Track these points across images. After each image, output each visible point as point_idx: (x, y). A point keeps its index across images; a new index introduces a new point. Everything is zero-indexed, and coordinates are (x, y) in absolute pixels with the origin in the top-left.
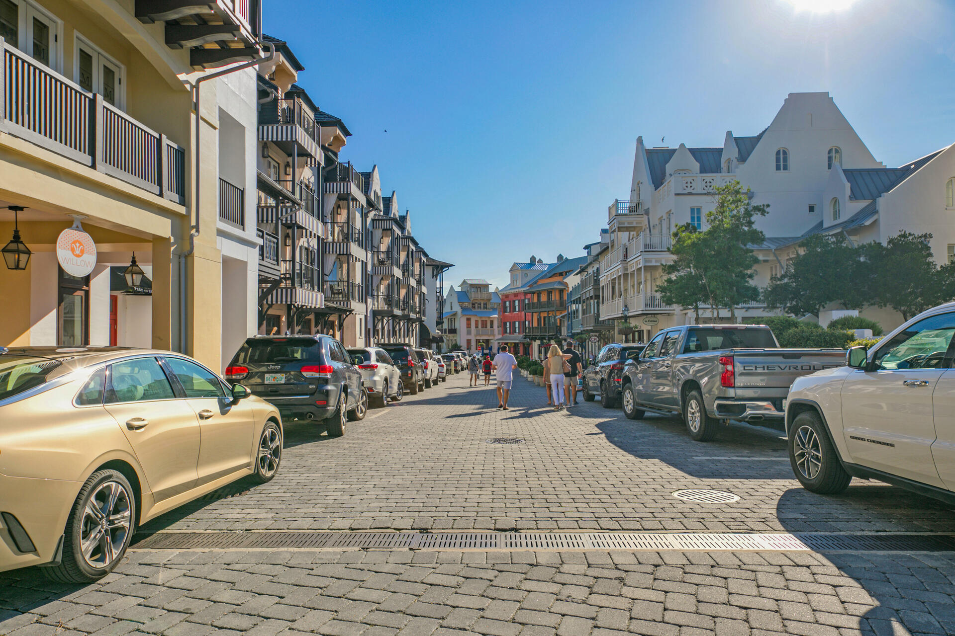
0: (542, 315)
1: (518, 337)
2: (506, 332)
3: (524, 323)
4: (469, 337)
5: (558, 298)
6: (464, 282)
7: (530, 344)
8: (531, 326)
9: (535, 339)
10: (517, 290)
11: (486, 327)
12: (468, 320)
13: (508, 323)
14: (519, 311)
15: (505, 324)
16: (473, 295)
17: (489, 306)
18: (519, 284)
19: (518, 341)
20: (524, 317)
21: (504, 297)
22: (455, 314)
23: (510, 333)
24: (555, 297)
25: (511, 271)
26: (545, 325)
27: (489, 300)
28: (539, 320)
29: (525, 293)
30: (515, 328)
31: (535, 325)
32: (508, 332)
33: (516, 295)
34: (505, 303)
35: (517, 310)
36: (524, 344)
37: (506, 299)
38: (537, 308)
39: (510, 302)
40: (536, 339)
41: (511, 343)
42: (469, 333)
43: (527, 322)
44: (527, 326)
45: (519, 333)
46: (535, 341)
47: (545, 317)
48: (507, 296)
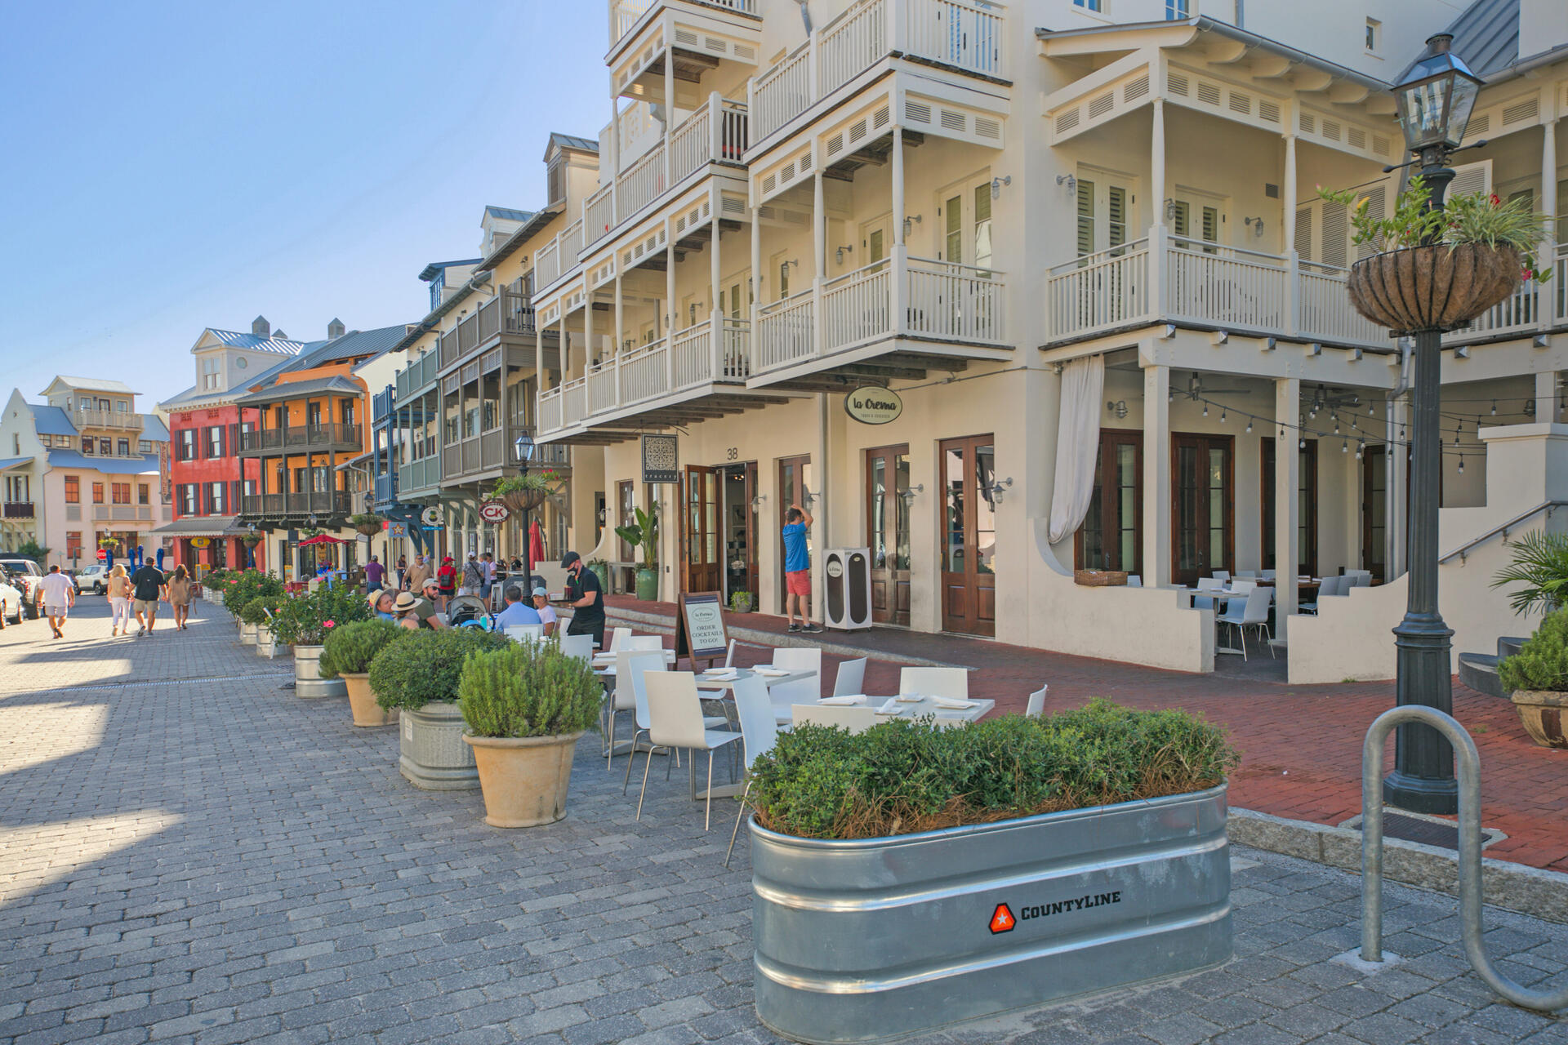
0: (293, 464)
1: (220, 523)
2: (185, 510)
3: (239, 486)
4: (74, 527)
5: (337, 418)
6: (58, 383)
7: (257, 541)
8: (259, 492)
9: (270, 526)
10: (215, 400)
11: (127, 501)
12: (71, 481)
13: (191, 489)
14: (223, 454)
15: (182, 490)
16: (84, 416)
17: (135, 448)
18: (222, 384)
19: (221, 533)
20: (238, 471)
21: (178, 419)
22: (28, 465)
23: (197, 513)
24: (329, 415)
25: (196, 349)
26: (299, 488)
27: (136, 434)
28: (282, 478)
29: (242, 407)
30: (213, 500)
31: (273, 489)
32: (191, 509)
33: (213, 413)
34: (181, 434)
35: (217, 452)
36: (239, 541)
37: (183, 426)
38: (278, 444)
39: (195, 432)
40: (276, 525)
41: (201, 539)
42: (74, 515)
43: (247, 485)
44: (247, 493)
45: (225, 511)
46: (271, 532)
47: (299, 471)
48: (186, 417)
